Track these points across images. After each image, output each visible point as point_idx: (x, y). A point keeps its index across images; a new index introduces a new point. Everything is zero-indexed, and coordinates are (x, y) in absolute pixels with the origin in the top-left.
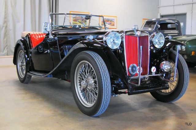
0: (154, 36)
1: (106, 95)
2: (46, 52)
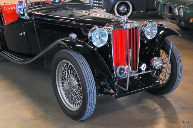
0: (146, 25)
1: (91, 102)
2: (22, 34)
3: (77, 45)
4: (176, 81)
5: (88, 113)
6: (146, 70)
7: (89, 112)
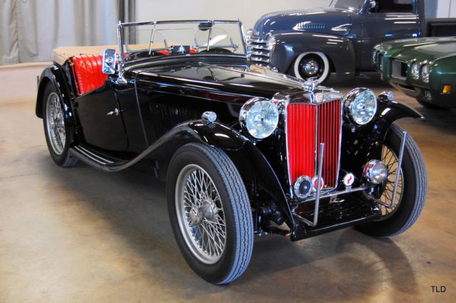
0: (354, 97)
1: (243, 248)
2: (111, 113)
3: (217, 135)
4: (414, 208)
5: (237, 270)
6: (354, 186)
7: (239, 267)
